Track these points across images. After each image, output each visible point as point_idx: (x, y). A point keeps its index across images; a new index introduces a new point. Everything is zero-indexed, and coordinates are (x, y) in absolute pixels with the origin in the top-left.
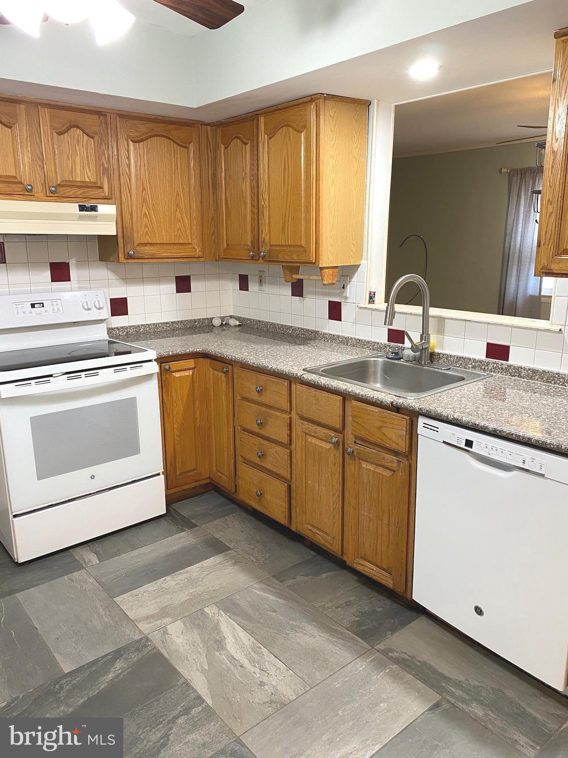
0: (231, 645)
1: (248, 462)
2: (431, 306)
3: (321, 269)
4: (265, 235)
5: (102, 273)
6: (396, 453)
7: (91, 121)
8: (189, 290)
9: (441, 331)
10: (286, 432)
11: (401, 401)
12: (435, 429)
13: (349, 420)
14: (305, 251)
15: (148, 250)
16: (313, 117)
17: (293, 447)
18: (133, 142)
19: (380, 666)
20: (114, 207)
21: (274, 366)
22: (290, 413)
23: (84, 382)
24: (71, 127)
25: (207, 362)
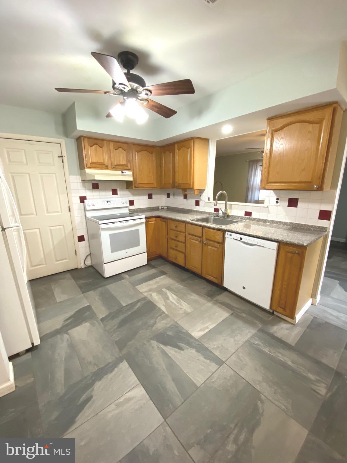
0: (171, 298)
1: (172, 248)
2: (228, 201)
3: (194, 190)
4: (176, 180)
5: (127, 193)
6: (218, 243)
7: (125, 146)
8: (152, 198)
9: (231, 208)
10: (184, 238)
11: (220, 227)
12: (231, 235)
13: (204, 234)
14: (190, 185)
15: (141, 185)
16: (192, 144)
17: (186, 243)
18: (137, 152)
19: (215, 304)
20: (132, 172)
21: (181, 219)
22: (185, 233)
23: (125, 224)
24: (119, 147)
25: (159, 219)
